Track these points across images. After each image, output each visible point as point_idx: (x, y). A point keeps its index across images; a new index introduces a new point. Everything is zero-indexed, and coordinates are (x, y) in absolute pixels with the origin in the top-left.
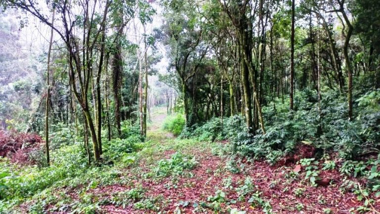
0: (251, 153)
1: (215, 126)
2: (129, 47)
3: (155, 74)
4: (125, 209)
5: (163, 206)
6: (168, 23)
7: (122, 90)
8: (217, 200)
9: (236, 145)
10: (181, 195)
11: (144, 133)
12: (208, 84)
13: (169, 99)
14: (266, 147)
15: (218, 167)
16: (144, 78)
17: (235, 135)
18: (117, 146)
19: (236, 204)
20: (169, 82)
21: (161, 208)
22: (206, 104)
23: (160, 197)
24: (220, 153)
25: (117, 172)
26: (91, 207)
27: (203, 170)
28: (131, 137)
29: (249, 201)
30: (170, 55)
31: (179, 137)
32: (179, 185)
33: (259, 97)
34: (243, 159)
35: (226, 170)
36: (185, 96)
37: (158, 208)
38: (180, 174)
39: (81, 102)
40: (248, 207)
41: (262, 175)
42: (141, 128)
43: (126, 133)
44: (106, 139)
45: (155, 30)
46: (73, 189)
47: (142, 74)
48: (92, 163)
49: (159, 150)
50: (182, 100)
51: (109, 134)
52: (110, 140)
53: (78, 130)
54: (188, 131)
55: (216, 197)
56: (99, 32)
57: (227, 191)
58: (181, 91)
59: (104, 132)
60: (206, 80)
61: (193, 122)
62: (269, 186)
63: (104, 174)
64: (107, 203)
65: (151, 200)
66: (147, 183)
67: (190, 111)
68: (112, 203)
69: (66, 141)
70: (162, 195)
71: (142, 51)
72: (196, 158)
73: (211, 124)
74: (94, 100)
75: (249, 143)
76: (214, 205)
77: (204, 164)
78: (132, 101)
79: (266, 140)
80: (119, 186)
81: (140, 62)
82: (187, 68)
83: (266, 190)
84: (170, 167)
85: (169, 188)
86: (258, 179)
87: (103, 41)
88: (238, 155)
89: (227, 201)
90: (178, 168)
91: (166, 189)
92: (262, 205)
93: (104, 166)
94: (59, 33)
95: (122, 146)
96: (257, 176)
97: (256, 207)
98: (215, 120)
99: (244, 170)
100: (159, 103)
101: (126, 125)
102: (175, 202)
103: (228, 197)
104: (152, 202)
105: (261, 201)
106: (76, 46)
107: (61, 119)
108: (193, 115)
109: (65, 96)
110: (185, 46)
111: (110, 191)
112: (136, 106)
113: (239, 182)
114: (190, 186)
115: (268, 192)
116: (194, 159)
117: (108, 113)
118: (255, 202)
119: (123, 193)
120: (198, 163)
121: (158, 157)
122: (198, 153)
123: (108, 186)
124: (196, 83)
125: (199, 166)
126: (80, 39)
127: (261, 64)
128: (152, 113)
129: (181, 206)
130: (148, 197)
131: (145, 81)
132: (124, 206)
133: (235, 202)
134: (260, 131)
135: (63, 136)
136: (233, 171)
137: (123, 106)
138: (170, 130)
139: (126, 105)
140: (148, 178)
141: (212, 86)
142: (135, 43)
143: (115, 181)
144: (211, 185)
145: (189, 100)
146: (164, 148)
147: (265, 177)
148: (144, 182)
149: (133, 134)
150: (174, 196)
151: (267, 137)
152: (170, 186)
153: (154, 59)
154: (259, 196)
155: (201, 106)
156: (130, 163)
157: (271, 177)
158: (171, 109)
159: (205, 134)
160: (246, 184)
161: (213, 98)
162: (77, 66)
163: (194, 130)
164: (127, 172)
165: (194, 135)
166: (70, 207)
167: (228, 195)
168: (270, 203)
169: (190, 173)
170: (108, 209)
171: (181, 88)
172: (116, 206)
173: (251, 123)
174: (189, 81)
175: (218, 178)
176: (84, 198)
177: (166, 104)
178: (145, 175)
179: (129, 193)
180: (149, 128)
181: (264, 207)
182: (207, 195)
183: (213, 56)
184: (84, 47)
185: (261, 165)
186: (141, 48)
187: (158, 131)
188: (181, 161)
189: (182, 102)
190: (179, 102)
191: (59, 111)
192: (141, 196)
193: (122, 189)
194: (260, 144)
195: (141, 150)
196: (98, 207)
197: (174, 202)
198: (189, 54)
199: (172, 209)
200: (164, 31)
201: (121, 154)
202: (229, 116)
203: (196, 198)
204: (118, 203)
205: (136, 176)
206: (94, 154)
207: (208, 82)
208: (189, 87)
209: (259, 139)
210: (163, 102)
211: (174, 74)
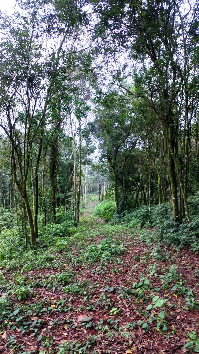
0: (177, 242)
1: (144, 213)
2: (65, 140)
3: (89, 164)
4: (54, 292)
5: (90, 291)
6: (101, 118)
7: (58, 178)
8: (140, 287)
9: (163, 233)
10: (107, 281)
11: (77, 218)
12: (137, 173)
13: (101, 187)
14: (191, 236)
15: (145, 254)
16: (79, 168)
17: (162, 223)
18: (52, 231)
19: (160, 292)
20: (101, 172)
21: (88, 292)
22: (135, 192)
23: (87, 282)
24: (148, 240)
25: (50, 256)
26: (23, 289)
27: (130, 256)
28: (65, 222)
29: (172, 289)
30: (102, 147)
31: (109, 223)
32: (106, 271)
33: (185, 187)
34: (169, 247)
35: (153, 257)
36: (116, 184)
37: (85, 293)
38: (108, 260)
39: (20, 189)
40: (171, 295)
41: (187, 263)
42: (75, 214)
43: (61, 218)
44: (42, 223)
45: (90, 124)
46: (9, 270)
47: (76, 164)
48: (29, 246)
49: (90, 235)
50: (113, 189)
51: (45, 219)
52: (45, 225)
53: (18, 215)
54: (118, 217)
55: (140, 284)
56: (39, 127)
57: (152, 278)
58: (112, 180)
59: (41, 217)
60: (136, 170)
61: (123, 209)
62: (194, 274)
63: (38, 257)
64: (38, 286)
65: (79, 284)
66: (77, 268)
67: (120, 199)
68: (43, 286)
69: (7, 224)
70: (90, 279)
71: (77, 143)
72: (124, 244)
73: (140, 211)
74: (33, 187)
75: (175, 231)
76: (138, 292)
77: (132, 250)
78: (67, 189)
79: (192, 229)
80: (51, 270)
81: (75, 153)
82: (118, 158)
83: (190, 278)
84: (99, 252)
85: (97, 273)
86: (182, 267)
87: (42, 135)
88: (164, 243)
89: (151, 289)
90: (107, 253)
91: (94, 274)
92: (185, 294)
93: (39, 249)
94: (4, 128)
95: (56, 230)
96: (182, 264)
97: (179, 295)
98: (143, 208)
99: (170, 258)
100: (92, 191)
101: (60, 211)
102: (102, 287)
103: (152, 285)
104: (80, 286)
105: (184, 289)
106: (18, 140)
107: (3, 205)
108: (123, 202)
109: (8, 183)
110: (116, 138)
111: (43, 274)
112: (70, 193)
113: (164, 269)
114: (117, 272)
115: (192, 280)
116: (122, 245)
117: (45, 200)
118: (178, 290)
119: (54, 276)
120: (125, 249)
121: (88, 242)
122: (126, 239)
123: (41, 269)
124: (126, 173)
125: (126, 253)
126: (21, 134)
127: (186, 156)
128: (85, 200)
129: (106, 292)
130: (76, 281)
131: (79, 170)
132: (54, 288)
133: (159, 289)
134: (186, 220)
135: (4, 220)
136: (159, 258)
137: (59, 193)
138: (101, 215)
139: (62, 192)
140: (78, 262)
141: (141, 175)
142: (71, 136)
143: (48, 265)
144: (137, 272)
145: (119, 188)
146: (94, 233)
147: (190, 265)
148: (74, 267)
149: (67, 219)
150: (101, 281)
151: (193, 226)
152: (98, 271)
153: (88, 150)
154: (183, 285)
155: (131, 194)
156: (62, 247)
157: (195, 266)
158: (103, 196)
159: (134, 221)
160: (170, 272)
161: (142, 186)
162: (18, 158)
163: (123, 217)
164: (59, 255)
165: (124, 221)
166: (5, 288)
167: (152, 282)
168: (193, 291)
169: (118, 259)
170: (39, 291)
171: (112, 177)
172: (47, 288)
173: (177, 212)
174: (120, 170)
175: (144, 265)
176: (18, 280)
177: (98, 191)
178: (75, 260)
179: (59, 277)
180: (82, 213)
181: (187, 296)
182: (133, 282)
183: (142, 147)
184: (25, 141)
185: (186, 253)
186: (77, 141)
187: (90, 217)
188: (110, 247)
189: (113, 190)
190: (111, 190)
191: (2, 197)
192: (70, 280)
193: (53, 272)
194: (186, 233)
195: (74, 235)
196: (30, 289)
197: (100, 287)
198: (119, 146)
199: (98, 294)
200: (98, 125)
201: (55, 238)
202: (157, 203)
203: (121, 284)
204: (48, 286)
205: (67, 260)
206: (31, 238)
207: (138, 172)
208: (120, 177)
209: (184, 228)
210: (95, 189)
211: (106, 164)
